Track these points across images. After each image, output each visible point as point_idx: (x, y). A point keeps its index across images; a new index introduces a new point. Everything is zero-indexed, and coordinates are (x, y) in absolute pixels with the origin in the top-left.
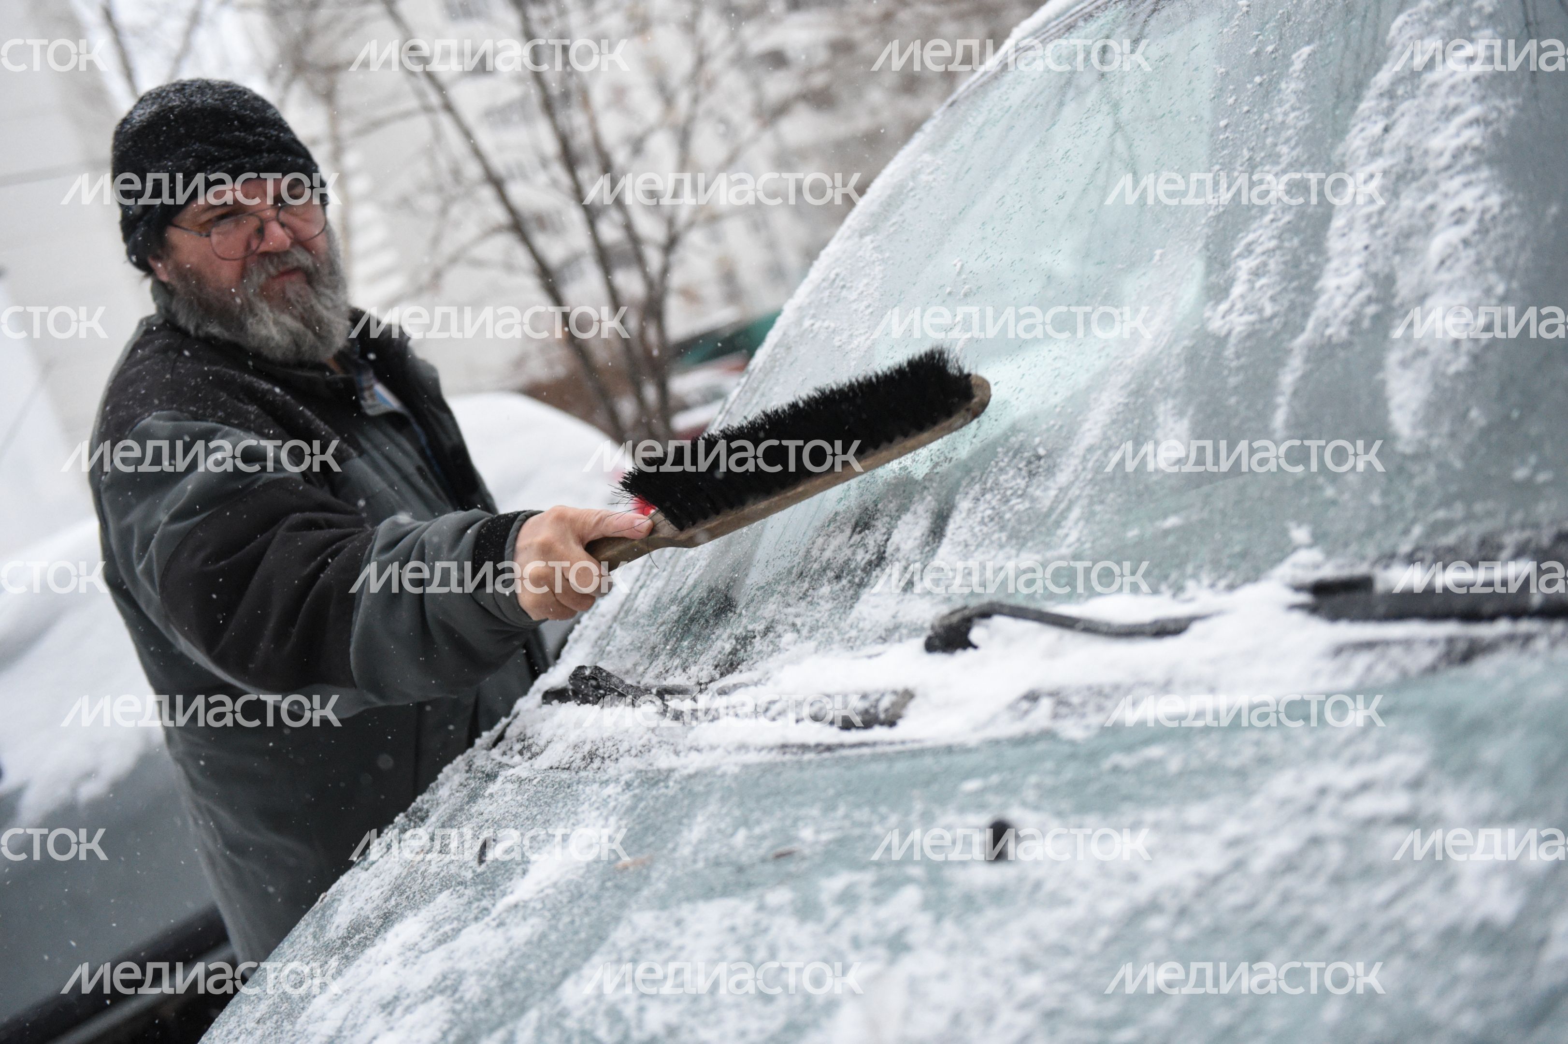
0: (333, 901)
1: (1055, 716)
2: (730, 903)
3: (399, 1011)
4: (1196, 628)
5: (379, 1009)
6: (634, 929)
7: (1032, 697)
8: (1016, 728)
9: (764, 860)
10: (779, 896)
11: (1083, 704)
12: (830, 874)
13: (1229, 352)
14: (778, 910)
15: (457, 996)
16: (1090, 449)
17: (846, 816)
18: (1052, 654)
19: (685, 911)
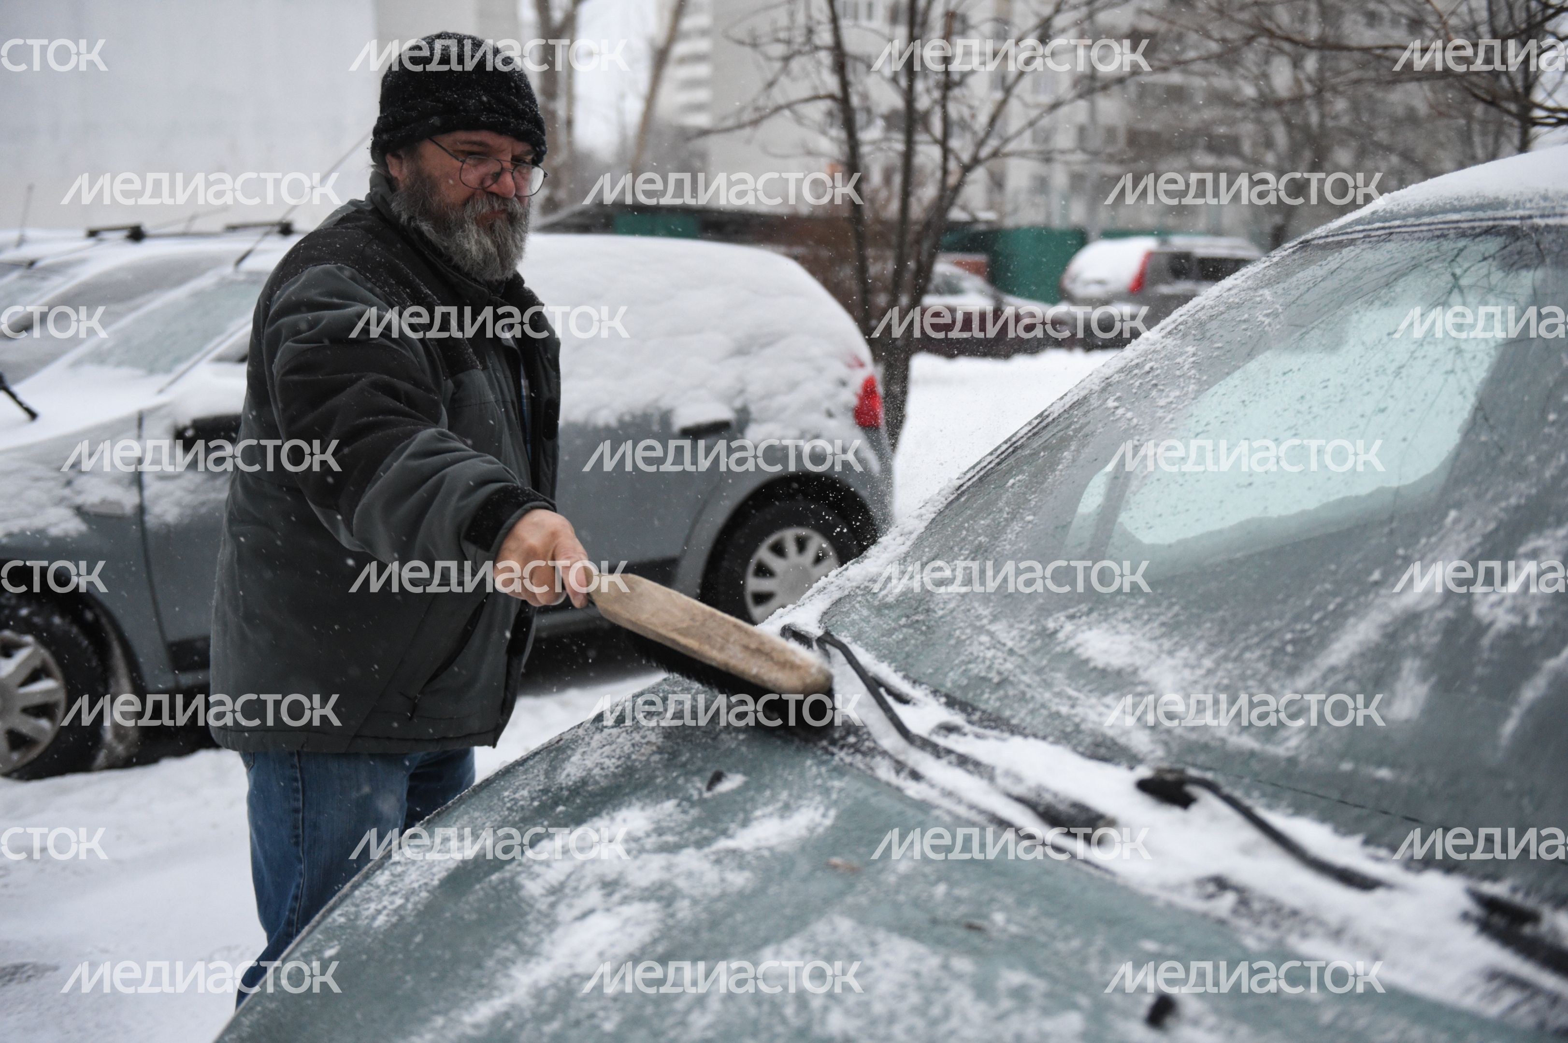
0: (568, 747)
1: (1235, 912)
2: (920, 949)
3: (617, 897)
4: (1379, 894)
5: (599, 885)
6: (834, 930)
7: (1221, 884)
8: (1200, 906)
9: (957, 923)
10: (963, 964)
11: (1264, 912)
12: (1011, 967)
13: (1486, 641)
14: (958, 976)
15: (671, 910)
16: (1333, 670)
17: (1035, 919)
18: (1246, 850)
19: (880, 935)
